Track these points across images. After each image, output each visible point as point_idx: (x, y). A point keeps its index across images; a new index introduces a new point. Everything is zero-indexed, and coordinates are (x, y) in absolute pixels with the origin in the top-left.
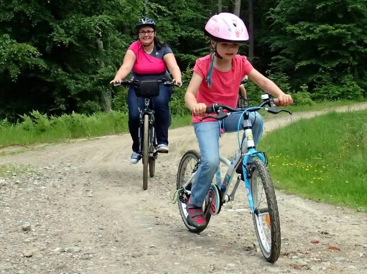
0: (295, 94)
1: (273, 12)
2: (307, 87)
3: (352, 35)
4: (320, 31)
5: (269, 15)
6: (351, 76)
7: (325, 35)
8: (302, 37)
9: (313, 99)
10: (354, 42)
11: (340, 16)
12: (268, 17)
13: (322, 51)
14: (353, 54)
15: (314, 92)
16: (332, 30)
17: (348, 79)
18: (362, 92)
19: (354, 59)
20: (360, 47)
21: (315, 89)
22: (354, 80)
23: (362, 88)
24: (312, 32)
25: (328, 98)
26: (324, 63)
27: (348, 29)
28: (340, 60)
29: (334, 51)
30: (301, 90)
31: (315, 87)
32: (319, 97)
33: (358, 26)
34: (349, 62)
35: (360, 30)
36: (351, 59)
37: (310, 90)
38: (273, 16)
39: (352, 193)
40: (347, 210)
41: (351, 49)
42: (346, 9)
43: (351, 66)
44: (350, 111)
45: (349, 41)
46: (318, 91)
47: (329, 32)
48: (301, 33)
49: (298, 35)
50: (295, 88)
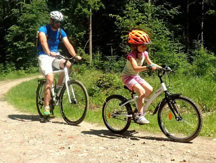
0: (18, 71)
1: (7, 37)
2: (23, 68)
4: (28, 45)
5: (5, 38)
8: (20, 48)
9: (26, 73)
12: (5, 39)
13: (29, 53)
15: (26, 70)
21: (26, 69)
24: (24, 45)
25: (32, 73)
26: (30, 58)
30: (21, 69)
31: (26, 68)
32: (28, 72)
37: (24, 69)
38: (7, 39)
46: (27, 69)
47: (32, 45)
48: (19, 46)
49: (18, 47)
50: (18, 68)
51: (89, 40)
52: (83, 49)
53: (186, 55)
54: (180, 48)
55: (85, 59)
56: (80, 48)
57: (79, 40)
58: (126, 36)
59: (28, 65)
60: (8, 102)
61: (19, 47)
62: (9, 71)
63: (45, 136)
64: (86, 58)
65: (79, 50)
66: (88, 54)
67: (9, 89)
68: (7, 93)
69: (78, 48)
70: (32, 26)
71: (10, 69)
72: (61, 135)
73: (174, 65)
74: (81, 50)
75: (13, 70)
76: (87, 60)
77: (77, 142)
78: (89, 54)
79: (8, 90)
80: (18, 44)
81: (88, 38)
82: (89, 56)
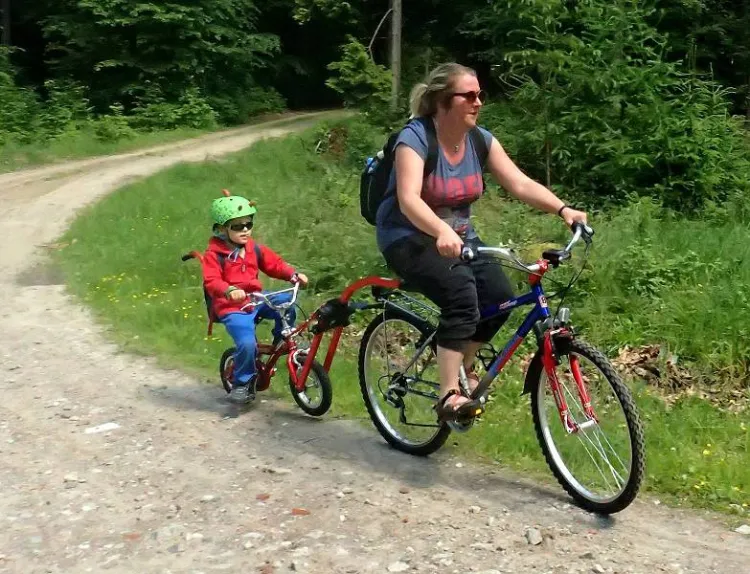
0: (102, 121)
2: (122, 107)
3: (196, 23)
4: (140, 14)
6: (196, 90)
7: (149, 21)
8: (107, 22)
9: (132, 125)
10: (199, 35)
13: (144, 46)
14: (197, 54)
15: (133, 113)
16: (161, 13)
17: (192, 92)
19: (199, 63)
20: (208, 43)
21: (135, 110)
22: (201, 96)
23: (215, 109)
24: (126, 14)
26: (148, 67)
27: (190, 14)
28: (175, 63)
29: (164, 47)
30: (112, 112)
31: (135, 106)
32: (142, 124)
34: (192, 67)
36: (195, 62)
37: (126, 112)
41: (195, 46)
45: (191, 33)
46: (140, 112)
47: (156, 17)
48: (105, 14)
49: (101, 17)
50: (101, 109)
52: (366, 43)
56: (355, 43)
57: (349, 6)
59: (141, 93)
60: (67, 291)
61: (103, 18)
62: (64, 118)
63: (214, 500)
64: (376, 82)
65: (350, 46)
66: (383, 66)
67: (67, 221)
68: (61, 240)
69: (347, 42)
71: (65, 112)
72: (268, 497)
73: (690, 159)
74: (356, 50)
75: (81, 114)
76: (381, 88)
77: (320, 533)
78: (388, 66)
79: (62, 222)
80: (100, 8)
82: (387, 74)
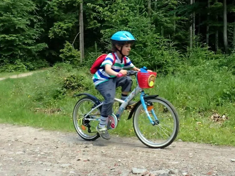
3: (19, 40)
4: (1, 38)
6: (20, 60)
7: (4, 40)
10: (20, 43)
11: (12, 30)
13: (3, 47)
14: (20, 49)
16: (8, 37)
17: (18, 61)
18: (26, 68)
19: (21, 52)
20: (23, 45)
22: (21, 62)
23: (26, 66)
26: (4, 53)
27: (17, 37)
28: (13, 52)
29: (10, 47)
33: (22, 35)
34: (18, 53)
35: (23, 37)
36: (19, 52)
39: (12, 117)
40: (8, 125)
41: (19, 47)
42: (15, 27)
43: (19, 55)
44: (18, 77)
45: (18, 43)
46: (2, 68)
47: (6, 38)
51: (79, 33)
52: (72, 43)
53: (178, 52)
54: (171, 44)
55: (74, 55)
56: (68, 43)
57: (66, 32)
58: (106, 30)
65: (67, 44)
66: (77, 50)
69: (66, 43)
70: (6, 15)
73: (163, 63)
74: (69, 45)
76: (77, 56)
78: (79, 50)
81: (78, 31)
82: (79, 52)
